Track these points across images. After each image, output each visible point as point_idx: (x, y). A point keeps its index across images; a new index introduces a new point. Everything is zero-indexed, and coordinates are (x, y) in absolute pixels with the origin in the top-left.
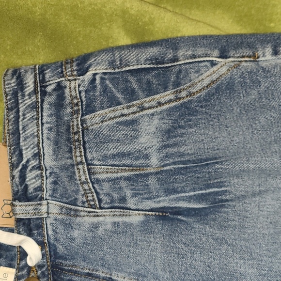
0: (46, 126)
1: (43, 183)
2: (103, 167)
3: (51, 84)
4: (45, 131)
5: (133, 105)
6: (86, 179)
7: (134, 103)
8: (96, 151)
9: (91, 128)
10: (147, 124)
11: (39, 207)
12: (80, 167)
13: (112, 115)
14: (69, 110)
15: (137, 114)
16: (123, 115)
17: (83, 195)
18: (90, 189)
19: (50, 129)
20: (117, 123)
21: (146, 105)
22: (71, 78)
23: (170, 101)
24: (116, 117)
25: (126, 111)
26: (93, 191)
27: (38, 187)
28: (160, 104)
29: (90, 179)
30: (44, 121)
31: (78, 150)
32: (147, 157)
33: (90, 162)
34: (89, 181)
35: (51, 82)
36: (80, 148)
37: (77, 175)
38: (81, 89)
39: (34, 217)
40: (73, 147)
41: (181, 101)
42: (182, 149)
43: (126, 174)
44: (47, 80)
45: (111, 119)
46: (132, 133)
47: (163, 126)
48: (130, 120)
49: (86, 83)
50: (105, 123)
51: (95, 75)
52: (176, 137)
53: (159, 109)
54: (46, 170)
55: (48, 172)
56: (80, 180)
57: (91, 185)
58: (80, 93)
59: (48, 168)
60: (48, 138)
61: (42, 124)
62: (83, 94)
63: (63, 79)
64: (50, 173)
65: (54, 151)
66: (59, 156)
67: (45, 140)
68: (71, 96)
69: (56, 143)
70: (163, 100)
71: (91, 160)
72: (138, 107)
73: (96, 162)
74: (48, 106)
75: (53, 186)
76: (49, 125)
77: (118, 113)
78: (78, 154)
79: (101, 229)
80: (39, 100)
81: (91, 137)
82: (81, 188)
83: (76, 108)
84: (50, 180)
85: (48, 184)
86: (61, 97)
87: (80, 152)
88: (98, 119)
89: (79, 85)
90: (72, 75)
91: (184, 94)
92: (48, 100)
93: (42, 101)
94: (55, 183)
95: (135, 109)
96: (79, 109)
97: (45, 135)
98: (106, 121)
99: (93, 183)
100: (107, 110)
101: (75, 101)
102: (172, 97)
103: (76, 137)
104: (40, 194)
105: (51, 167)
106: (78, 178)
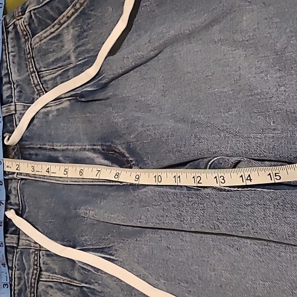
0: (11, 54)
1: (12, 93)
2: (47, 72)
3: (10, 26)
4: (11, 58)
5: (55, 24)
6: (38, 82)
7: (55, 22)
8: (42, 62)
9: (35, 46)
10: (67, 34)
11: (10, 107)
12: (33, 75)
13: (45, 35)
14: (23, 40)
15: (59, 30)
16: (52, 33)
17: (37, 95)
18: (41, 89)
19: (14, 56)
20: (50, 39)
21: (62, 21)
22: (19, 18)
23: (73, 14)
24: (48, 36)
25: (53, 30)
26: (43, 90)
27: (9, 95)
28: (69, 18)
29: (40, 81)
30: (10, 51)
31: (31, 64)
32: (69, 58)
33: (39, 70)
34: (40, 83)
35: (10, 24)
36: (32, 62)
37: (32, 80)
38: (25, 24)
39: (7, 114)
40: (28, 63)
41: (79, 11)
42: (88, 47)
43: (59, 72)
44: (8, 23)
45: (45, 38)
46: (60, 44)
47: (76, 33)
48: (56, 35)
49: (27, 19)
50: (43, 41)
51: (30, 11)
52: (83, 39)
53: (69, 21)
54: (14, 84)
55: (15, 85)
56: (34, 84)
57: (41, 86)
58: (25, 26)
59: (15, 82)
60: (13, 63)
61: (9, 53)
62: (27, 27)
63: (15, 20)
64: (17, 86)
65: (18, 70)
66: (22, 73)
67: (11, 63)
68: (21, 30)
69: (19, 64)
70: (69, 15)
71: (40, 68)
72: (59, 25)
73: (43, 69)
74: (11, 40)
75: (19, 93)
76: (13, 54)
77: (48, 33)
78: (31, 66)
79: (50, 115)
80: (5, 37)
81: (36, 53)
82: (36, 90)
83: (26, 38)
84: (17, 90)
85: (15, 93)
86: (17, 33)
87: (32, 65)
88: (37, 40)
89: (24, 22)
90: (19, 16)
91: (78, 6)
92: (10, 36)
93: (7, 38)
94: (20, 92)
95: (57, 26)
96: (28, 38)
97: (11, 60)
98: (43, 40)
99: (42, 84)
100: (41, 33)
101: (25, 33)
102: (73, 10)
103: (29, 56)
104: (10, 100)
105: (17, 81)
106: (33, 83)
